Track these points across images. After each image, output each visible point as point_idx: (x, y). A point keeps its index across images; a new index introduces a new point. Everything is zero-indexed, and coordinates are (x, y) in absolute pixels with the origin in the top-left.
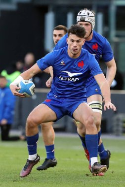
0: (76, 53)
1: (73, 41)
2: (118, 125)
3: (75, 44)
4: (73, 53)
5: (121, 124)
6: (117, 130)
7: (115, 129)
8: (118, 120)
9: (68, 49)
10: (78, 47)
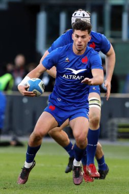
0: (81, 49)
1: (78, 36)
2: (112, 130)
3: (80, 39)
4: (78, 49)
5: (116, 129)
6: (112, 136)
7: (109, 134)
8: (113, 125)
9: (74, 46)
10: (83, 43)
